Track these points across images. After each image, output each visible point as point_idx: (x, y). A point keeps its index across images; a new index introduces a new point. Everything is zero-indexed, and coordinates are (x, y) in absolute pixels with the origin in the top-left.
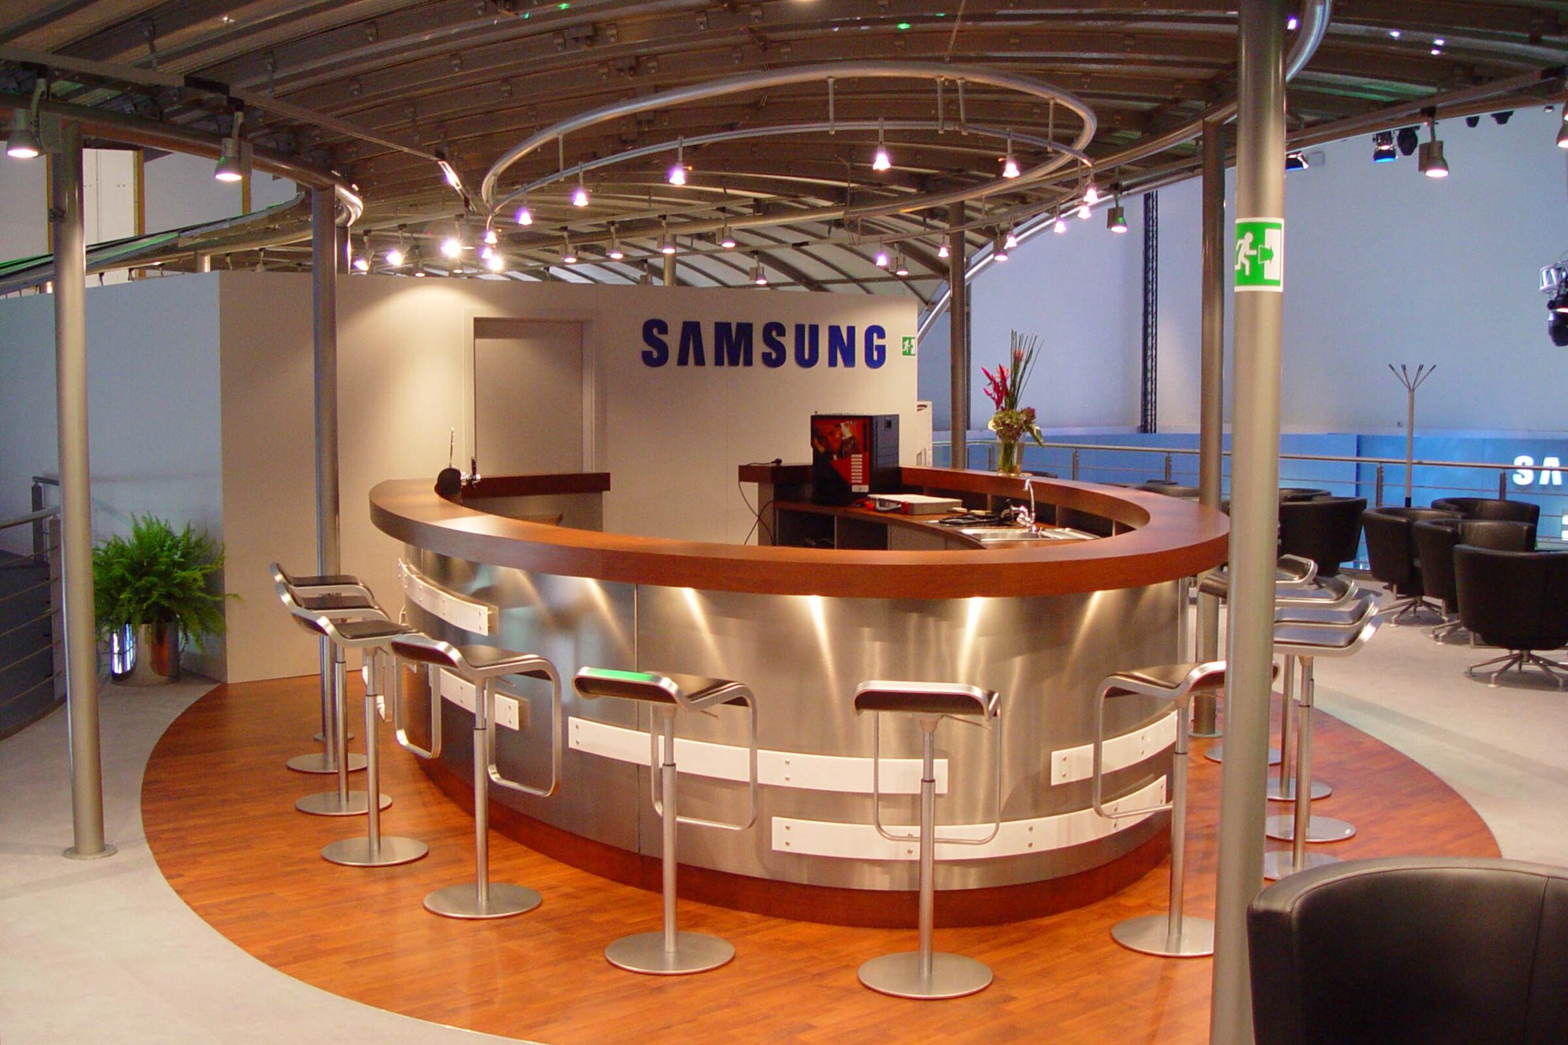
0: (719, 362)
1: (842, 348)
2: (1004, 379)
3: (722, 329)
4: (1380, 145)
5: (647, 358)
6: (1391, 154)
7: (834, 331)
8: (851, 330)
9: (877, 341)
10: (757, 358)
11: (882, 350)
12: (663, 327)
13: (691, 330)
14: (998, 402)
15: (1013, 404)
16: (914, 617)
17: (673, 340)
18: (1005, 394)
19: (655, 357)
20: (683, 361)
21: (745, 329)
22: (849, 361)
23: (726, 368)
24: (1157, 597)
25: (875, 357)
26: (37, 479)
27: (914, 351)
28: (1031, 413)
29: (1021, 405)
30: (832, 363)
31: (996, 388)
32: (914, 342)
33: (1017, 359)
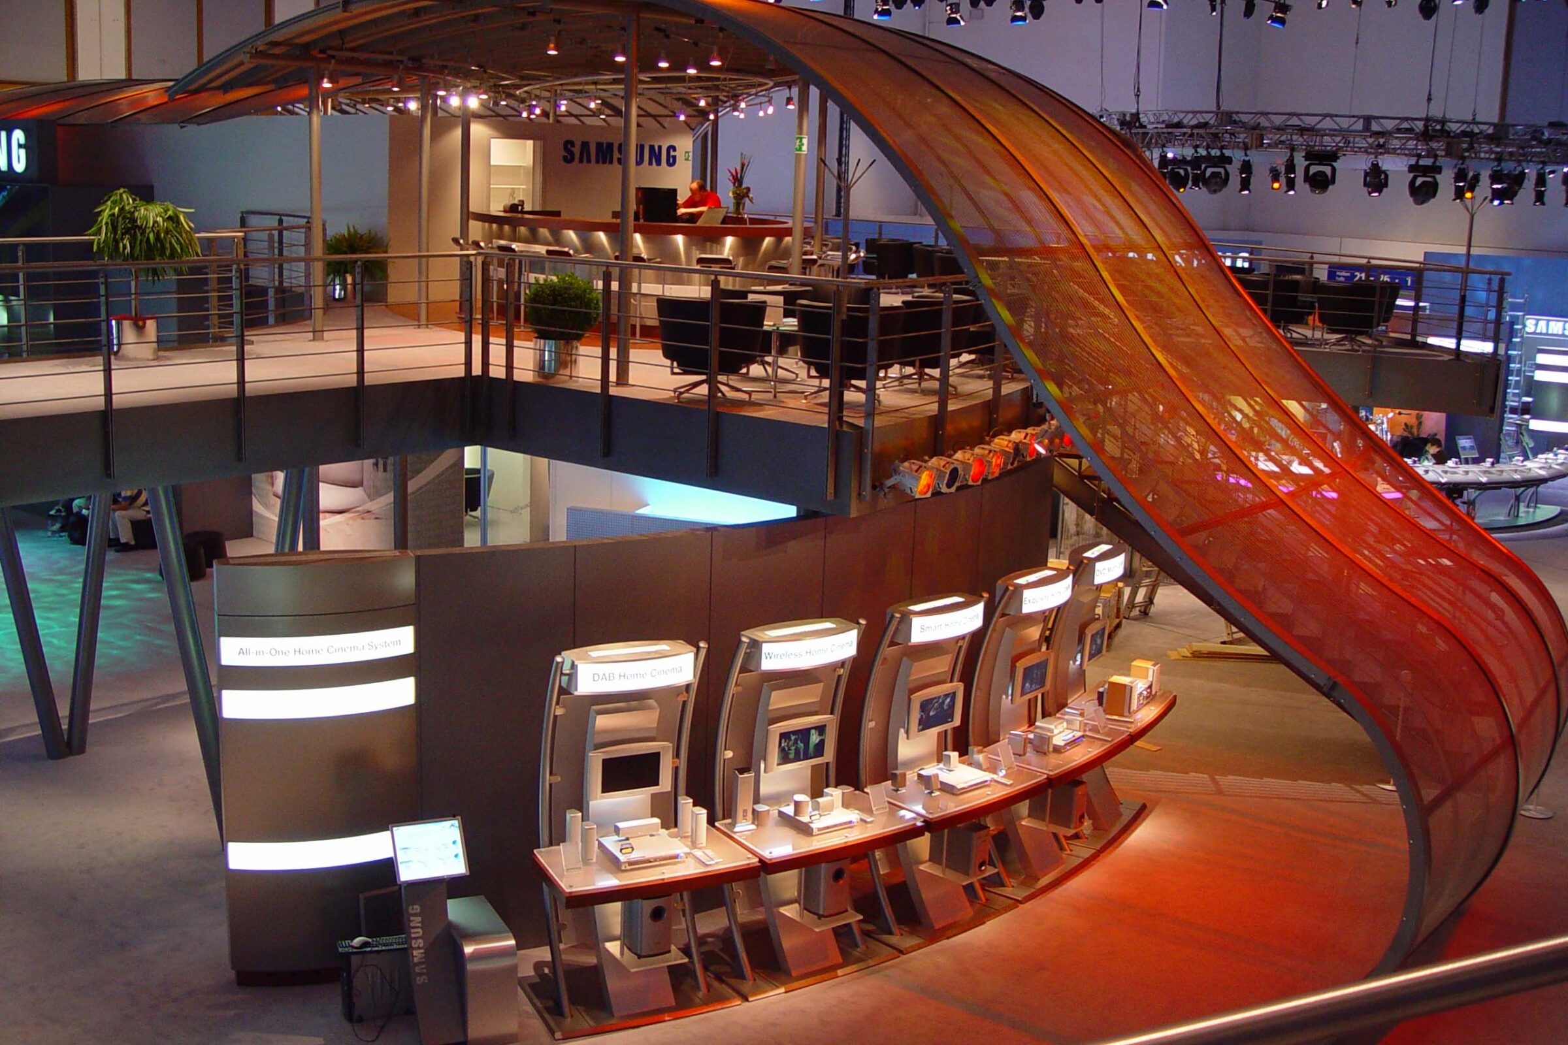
0: (597, 162)
1: (655, 156)
2: (737, 173)
3: (599, 145)
4: (1015, 11)
5: (565, 159)
6: (1023, 19)
7: (652, 148)
8: (660, 147)
9: (672, 153)
10: (615, 160)
11: (674, 157)
12: (572, 143)
13: (585, 145)
14: (734, 184)
15: (741, 184)
16: (708, 244)
17: (577, 150)
18: (737, 180)
19: (569, 159)
20: (581, 161)
21: (610, 146)
22: (659, 163)
23: (601, 165)
24: (788, 242)
25: (671, 160)
26: (242, 213)
27: (690, 158)
28: (748, 189)
29: (744, 186)
30: (650, 163)
31: (733, 177)
32: (691, 154)
33: (743, 165)
